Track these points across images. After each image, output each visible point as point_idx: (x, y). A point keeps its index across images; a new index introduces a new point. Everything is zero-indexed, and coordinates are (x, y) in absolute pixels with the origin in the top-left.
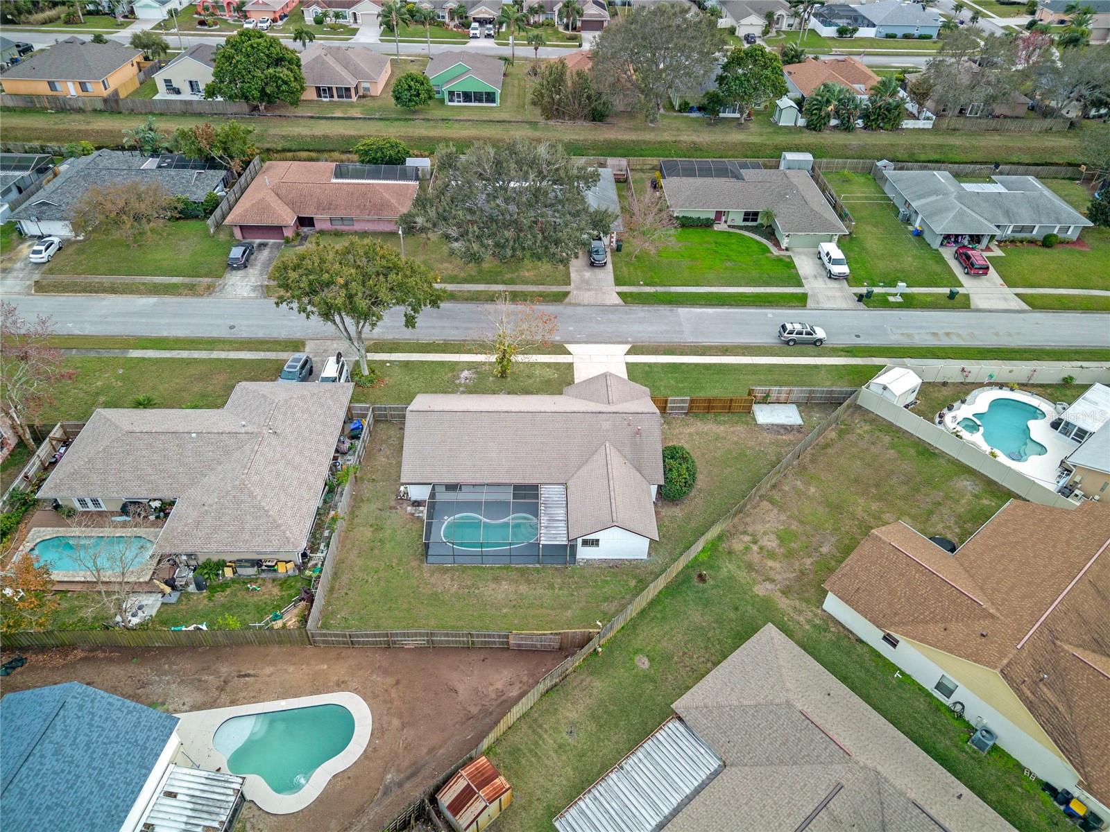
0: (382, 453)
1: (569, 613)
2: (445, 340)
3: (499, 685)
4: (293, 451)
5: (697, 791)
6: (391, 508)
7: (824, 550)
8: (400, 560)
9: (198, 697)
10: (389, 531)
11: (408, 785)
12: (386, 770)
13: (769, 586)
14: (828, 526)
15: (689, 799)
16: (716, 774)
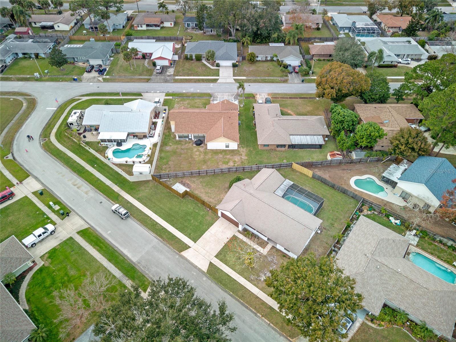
0: (319, 254)
1: (293, 177)
2: (256, 315)
3: (319, 172)
4: (359, 247)
5: (298, 135)
6: (325, 229)
7: (222, 156)
8: (329, 211)
9: (391, 205)
10: (329, 221)
11: (346, 169)
12: (350, 173)
13: (243, 158)
14: (213, 159)
15: (300, 135)
16: (292, 135)
